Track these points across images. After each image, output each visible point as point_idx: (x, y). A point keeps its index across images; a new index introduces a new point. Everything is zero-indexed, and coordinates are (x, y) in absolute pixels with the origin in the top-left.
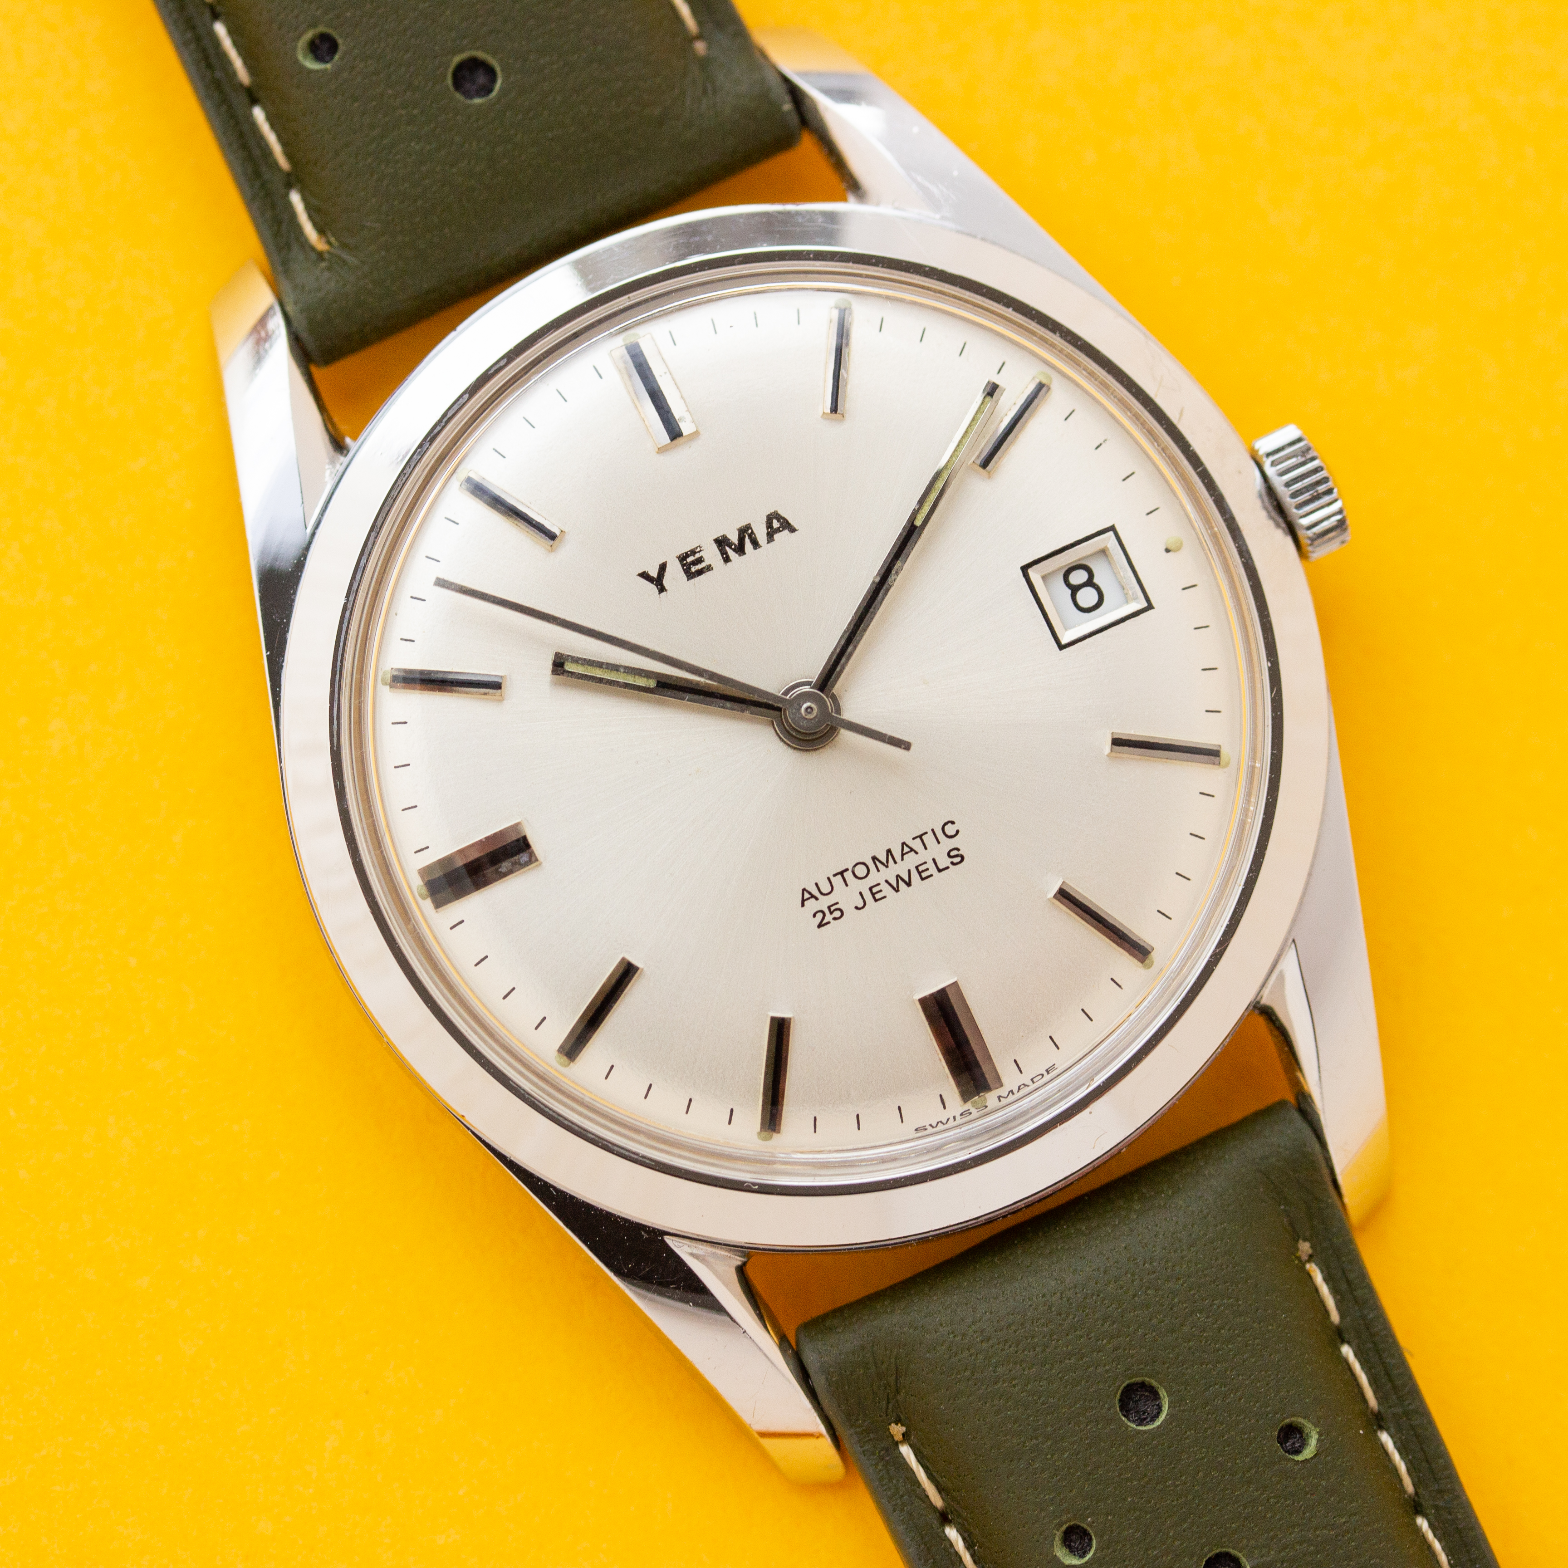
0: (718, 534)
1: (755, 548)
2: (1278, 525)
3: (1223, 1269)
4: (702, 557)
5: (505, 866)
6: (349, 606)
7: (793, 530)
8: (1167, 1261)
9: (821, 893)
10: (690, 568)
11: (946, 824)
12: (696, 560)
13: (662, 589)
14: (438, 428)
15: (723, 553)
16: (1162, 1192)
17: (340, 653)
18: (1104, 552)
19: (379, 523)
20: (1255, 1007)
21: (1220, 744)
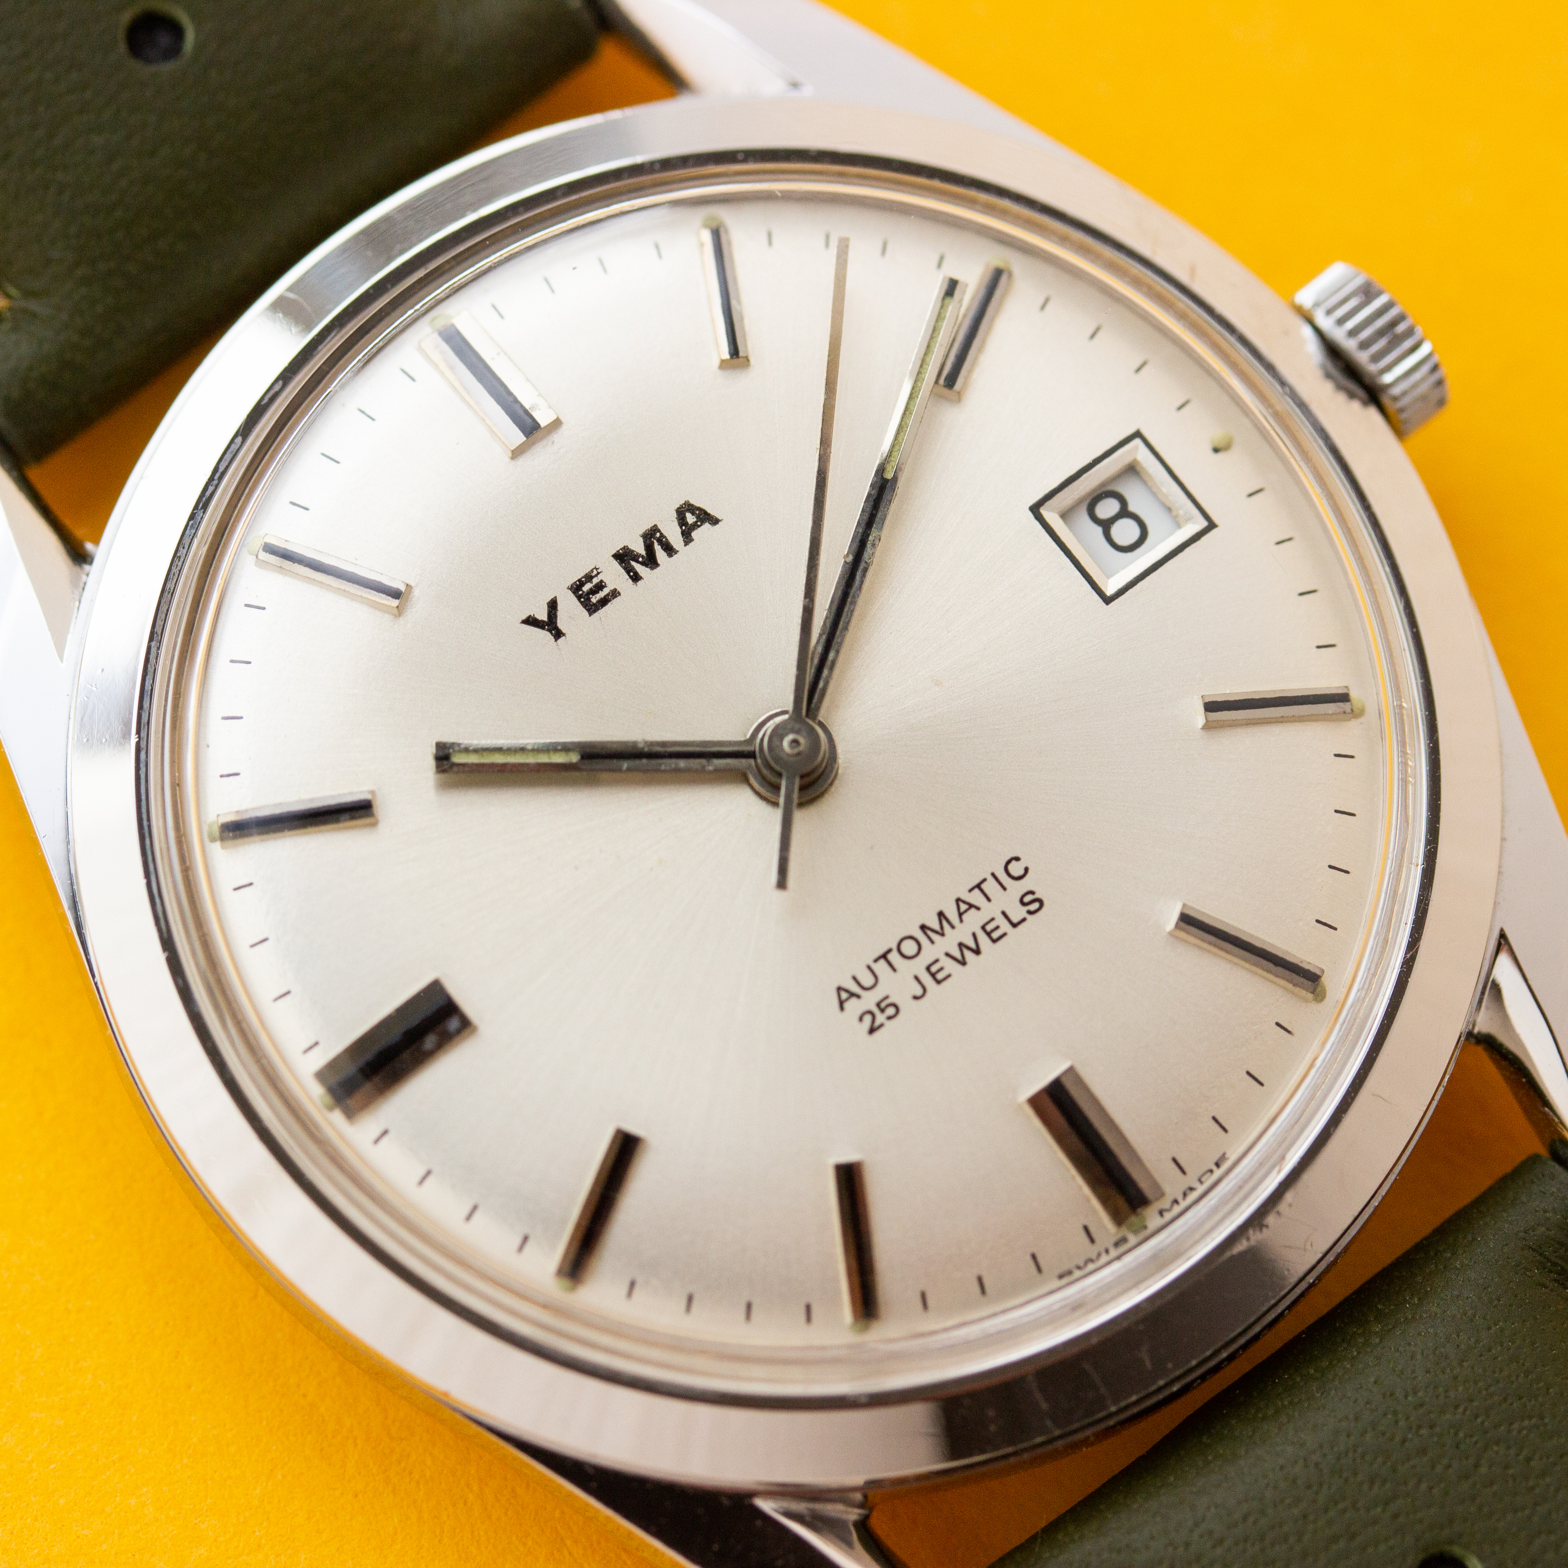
0: (617, 547)
1: (670, 555)
2: (1352, 395)
3: (1512, 1382)
4: (601, 581)
5: (430, 1041)
6: (143, 744)
7: (715, 521)
8: (1435, 1387)
9: (864, 989)
10: (589, 599)
11: (1009, 862)
12: (595, 586)
13: (558, 634)
14: (211, 489)
15: (629, 570)
16: (1405, 1301)
17: (144, 810)
18: (1132, 470)
19: (158, 629)
20: (1467, 1039)
21: (1346, 684)
